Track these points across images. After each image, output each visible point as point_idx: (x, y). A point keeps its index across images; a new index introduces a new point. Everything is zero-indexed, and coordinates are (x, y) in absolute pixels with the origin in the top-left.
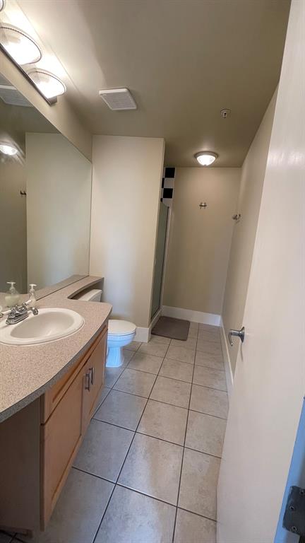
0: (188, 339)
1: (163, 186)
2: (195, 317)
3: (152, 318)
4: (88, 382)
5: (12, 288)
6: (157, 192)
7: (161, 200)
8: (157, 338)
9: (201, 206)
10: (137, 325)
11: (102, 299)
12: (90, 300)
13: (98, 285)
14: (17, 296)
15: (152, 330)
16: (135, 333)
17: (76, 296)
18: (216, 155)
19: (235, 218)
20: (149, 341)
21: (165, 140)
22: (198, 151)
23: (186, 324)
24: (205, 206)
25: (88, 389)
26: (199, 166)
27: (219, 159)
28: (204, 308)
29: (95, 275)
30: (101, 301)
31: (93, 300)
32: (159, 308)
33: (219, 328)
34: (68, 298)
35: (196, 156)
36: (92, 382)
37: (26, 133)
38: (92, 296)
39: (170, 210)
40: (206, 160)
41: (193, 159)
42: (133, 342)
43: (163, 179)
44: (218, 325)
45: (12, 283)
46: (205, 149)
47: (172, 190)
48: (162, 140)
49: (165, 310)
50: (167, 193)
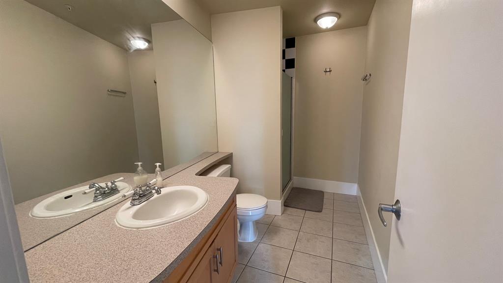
0: (323, 211)
1: (284, 57)
2: (330, 187)
3: (283, 190)
4: (216, 264)
5: (140, 168)
6: (277, 63)
7: (284, 71)
8: (290, 210)
9: (326, 72)
10: (268, 198)
11: (231, 174)
12: (218, 176)
13: (227, 159)
14: (145, 176)
15: (285, 202)
16: (266, 206)
17: (204, 172)
18: (338, 15)
19: (365, 79)
20: (283, 213)
21: (282, 8)
22: (319, 14)
23: (320, 194)
24: (330, 71)
25: (217, 271)
26: (320, 31)
27: (342, 19)
28: (339, 178)
29: (225, 150)
30: (231, 177)
31: (223, 175)
32: (290, 179)
33: (356, 197)
34: (196, 174)
35: (316, 20)
36: (221, 263)
37: (152, 24)
38: (220, 172)
39: (294, 80)
40: (327, 22)
41: (314, 24)
42: (266, 216)
43: (284, 51)
44: (355, 195)
45: (140, 163)
46: (325, 10)
47: (294, 59)
48: (279, 7)
49: (297, 181)
50: (289, 64)
